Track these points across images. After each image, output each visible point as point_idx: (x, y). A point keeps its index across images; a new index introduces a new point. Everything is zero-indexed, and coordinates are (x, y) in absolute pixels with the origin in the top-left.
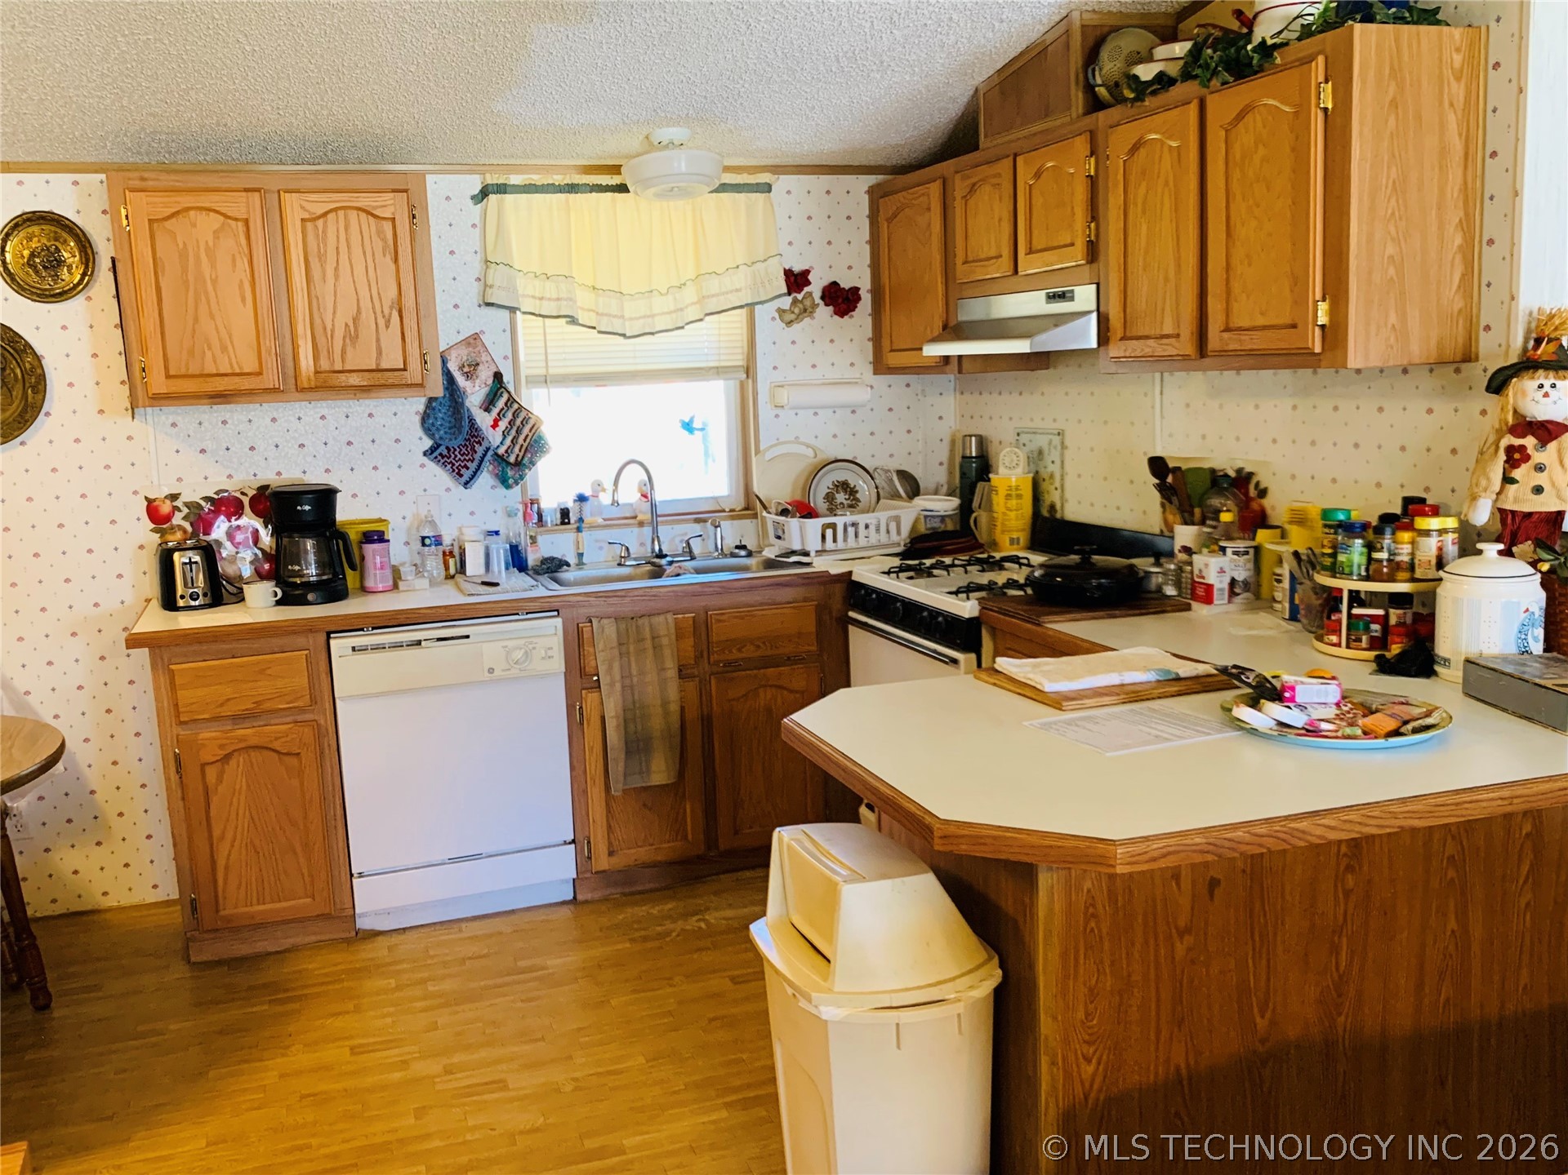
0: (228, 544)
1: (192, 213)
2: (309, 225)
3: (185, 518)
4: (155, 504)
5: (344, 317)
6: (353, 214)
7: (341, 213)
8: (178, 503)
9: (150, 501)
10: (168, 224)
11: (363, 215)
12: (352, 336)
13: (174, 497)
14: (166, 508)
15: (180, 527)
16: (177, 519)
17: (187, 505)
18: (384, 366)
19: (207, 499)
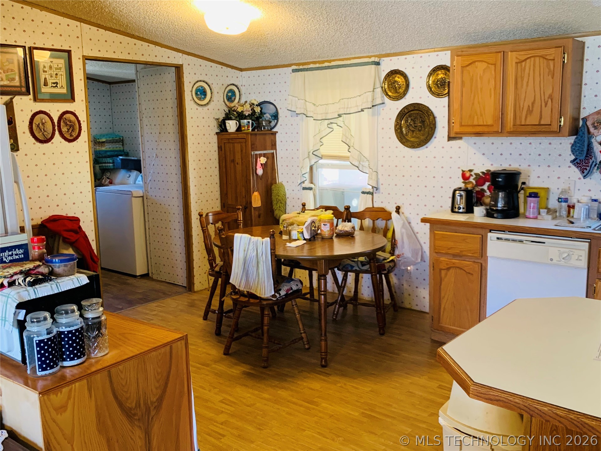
0: (488, 191)
1: (476, 63)
2: (519, 65)
3: (474, 179)
4: (465, 172)
5: (528, 102)
6: (537, 59)
7: (532, 59)
8: (472, 173)
9: (463, 171)
10: (468, 68)
11: (542, 59)
12: (530, 111)
13: (471, 171)
14: (468, 175)
15: (471, 182)
16: (471, 179)
17: (476, 174)
18: (542, 123)
19: (483, 173)
